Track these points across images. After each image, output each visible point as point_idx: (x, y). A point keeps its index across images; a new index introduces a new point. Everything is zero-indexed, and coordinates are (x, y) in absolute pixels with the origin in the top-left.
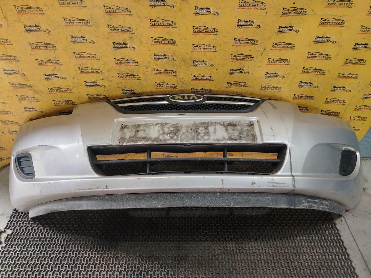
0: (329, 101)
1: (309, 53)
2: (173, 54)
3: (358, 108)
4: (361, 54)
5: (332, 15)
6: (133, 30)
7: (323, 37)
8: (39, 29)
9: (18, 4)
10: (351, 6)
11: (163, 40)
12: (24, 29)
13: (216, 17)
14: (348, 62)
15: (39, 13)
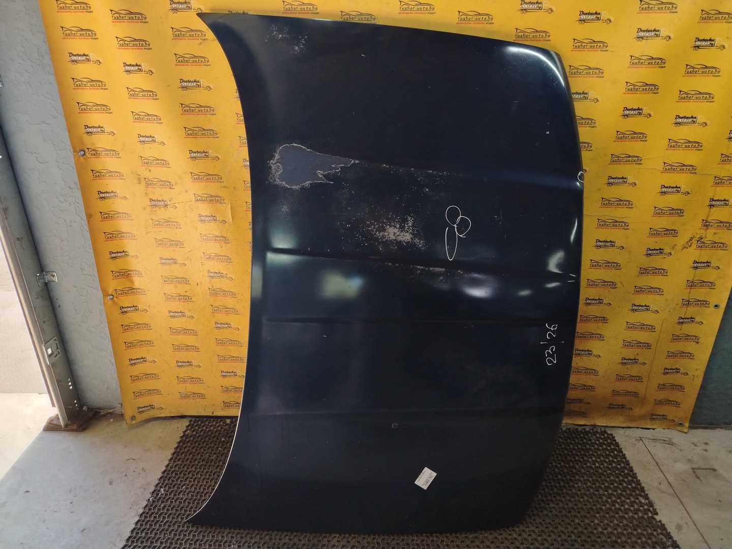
0: (631, 326)
1: (591, 260)
3: (676, 338)
4: (658, 262)
5: (611, 216)
10: (632, 206)
14: (644, 271)
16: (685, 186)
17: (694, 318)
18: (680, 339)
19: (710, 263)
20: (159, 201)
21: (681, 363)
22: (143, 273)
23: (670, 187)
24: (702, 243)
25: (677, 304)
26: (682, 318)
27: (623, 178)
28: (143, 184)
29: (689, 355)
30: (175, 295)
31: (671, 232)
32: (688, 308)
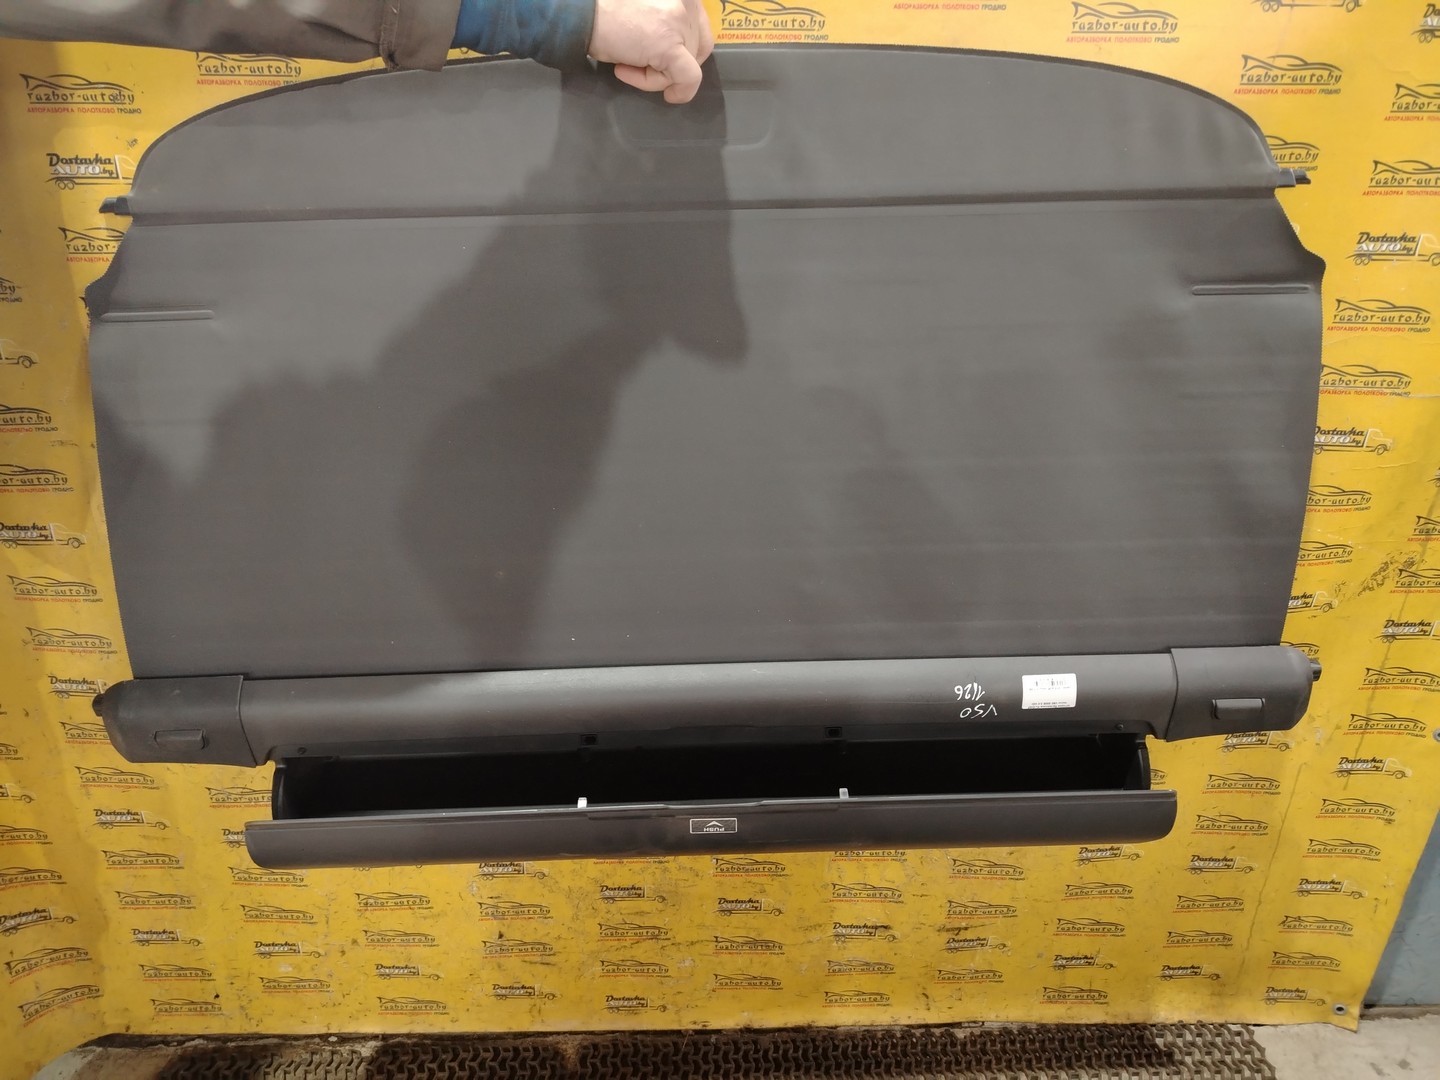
0: (1220, 783)
17: (1381, 761)
18: (1343, 811)
19: (1429, 624)
21: (1345, 869)
23: (1334, 432)
24: (1409, 575)
25: (1338, 727)
26: (1348, 761)
29: (1367, 850)
31: (1335, 552)
32: (1366, 736)
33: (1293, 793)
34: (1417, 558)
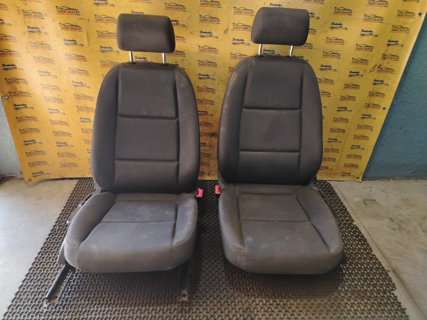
0: (336, 120)
2: (214, 74)
3: (360, 127)
4: (355, 80)
5: (331, 50)
6: (185, 54)
7: (326, 66)
8: (112, 50)
9: (100, 30)
10: (343, 44)
11: (207, 63)
12: (99, 50)
13: (248, 47)
14: (347, 86)
15: (114, 38)
16: (376, 31)
17: (371, 115)
18: (362, 128)
19: (383, 81)
20: (35, 28)
21: (362, 142)
22: (28, 81)
23: (366, 31)
24: (380, 69)
25: (362, 106)
26: (364, 115)
27: (340, 24)
28: (22, 14)
29: (366, 138)
30: (51, 98)
31: (364, 61)
32: (368, 109)
33: (352, 122)
34: (382, 64)
